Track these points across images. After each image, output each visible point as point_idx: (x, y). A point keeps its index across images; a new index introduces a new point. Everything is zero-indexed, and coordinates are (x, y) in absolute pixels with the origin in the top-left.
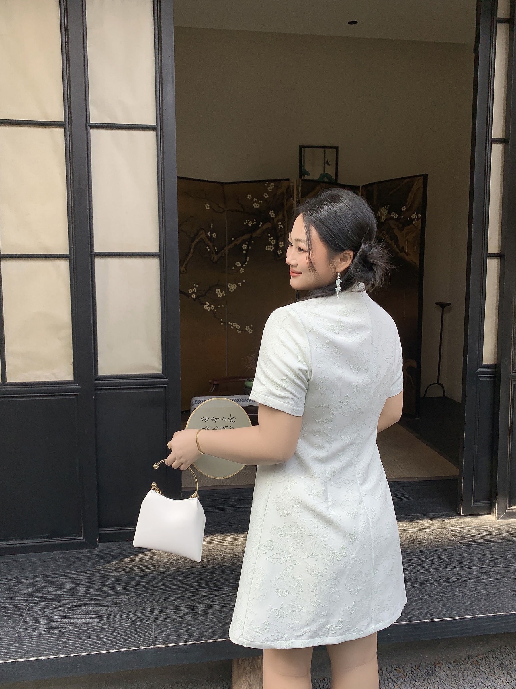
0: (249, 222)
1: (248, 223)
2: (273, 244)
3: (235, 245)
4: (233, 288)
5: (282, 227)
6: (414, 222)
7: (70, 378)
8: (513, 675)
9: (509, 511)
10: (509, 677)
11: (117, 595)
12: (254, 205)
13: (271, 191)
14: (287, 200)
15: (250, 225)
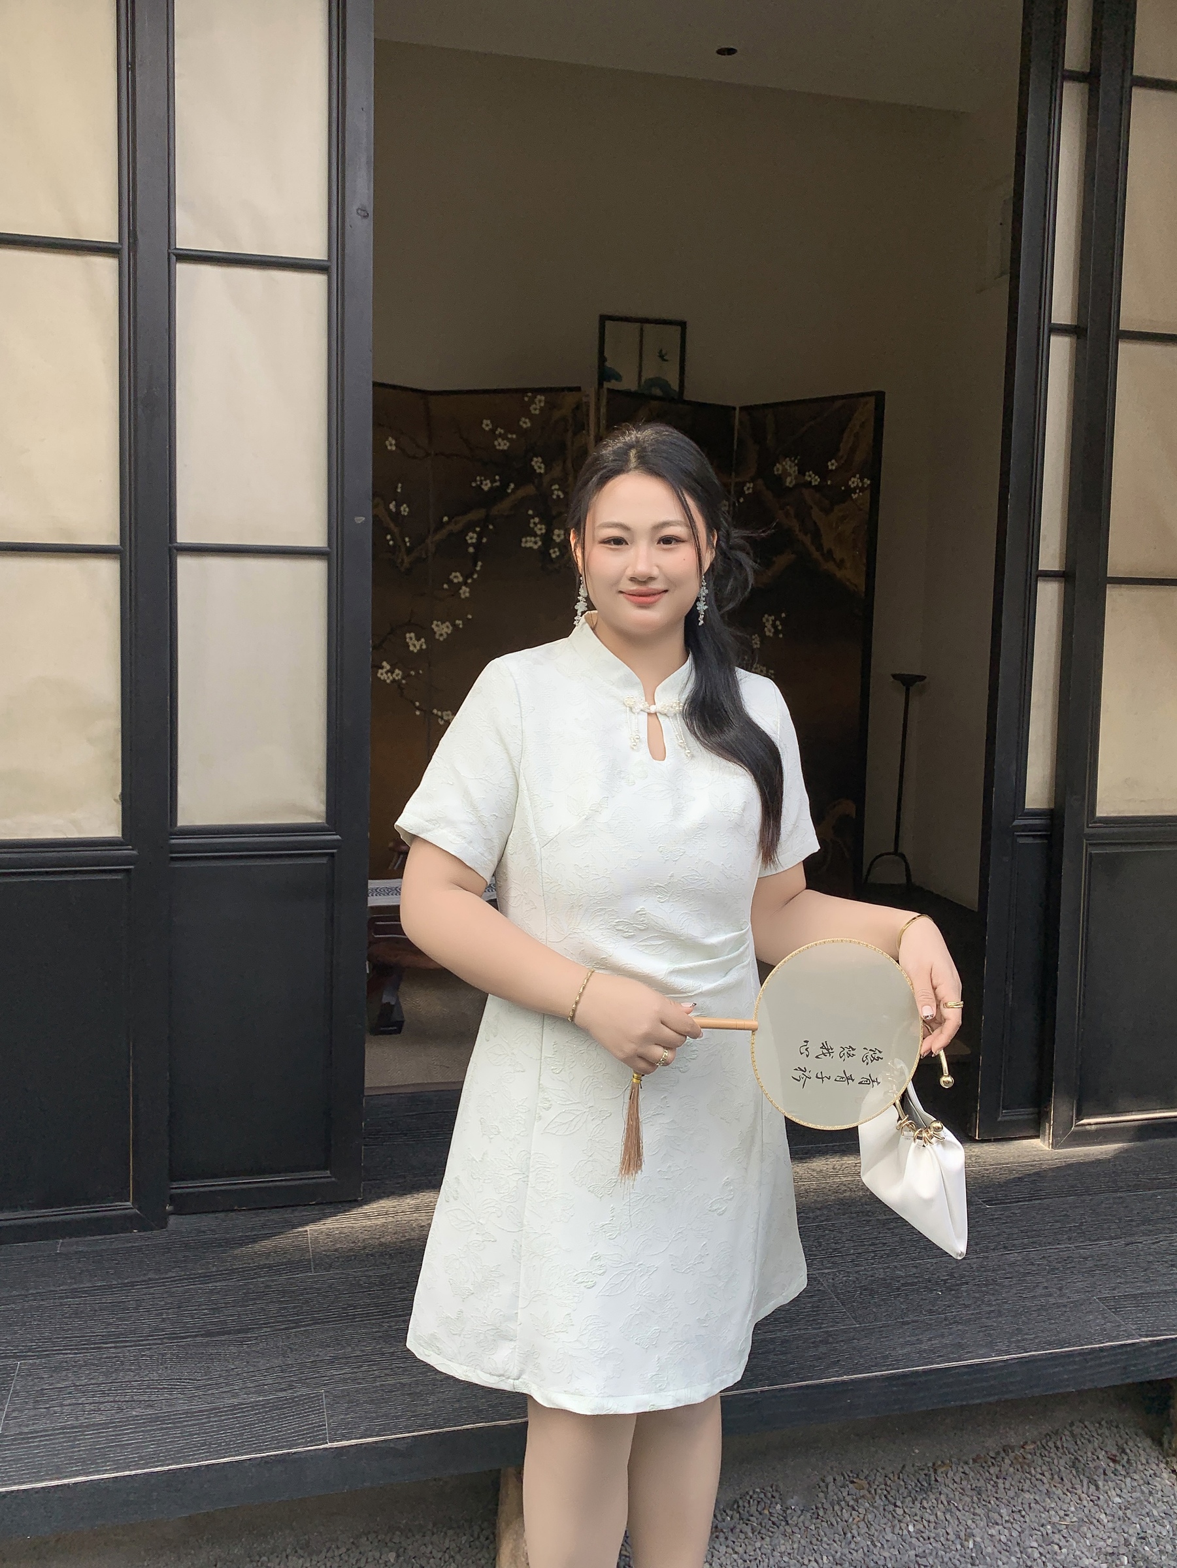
0: (484, 482)
1: (482, 484)
2: (539, 532)
3: (451, 534)
4: (443, 632)
5: (562, 496)
6: (854, 496)
7: (113, 831)
8: (1100, 1483)
9: (1077, 1128)
10: (1093, 1488)
11: (229, 1333)
12: (496, 443)
13: (537, 412)
14: (575, 434)
15: (486, 488)
